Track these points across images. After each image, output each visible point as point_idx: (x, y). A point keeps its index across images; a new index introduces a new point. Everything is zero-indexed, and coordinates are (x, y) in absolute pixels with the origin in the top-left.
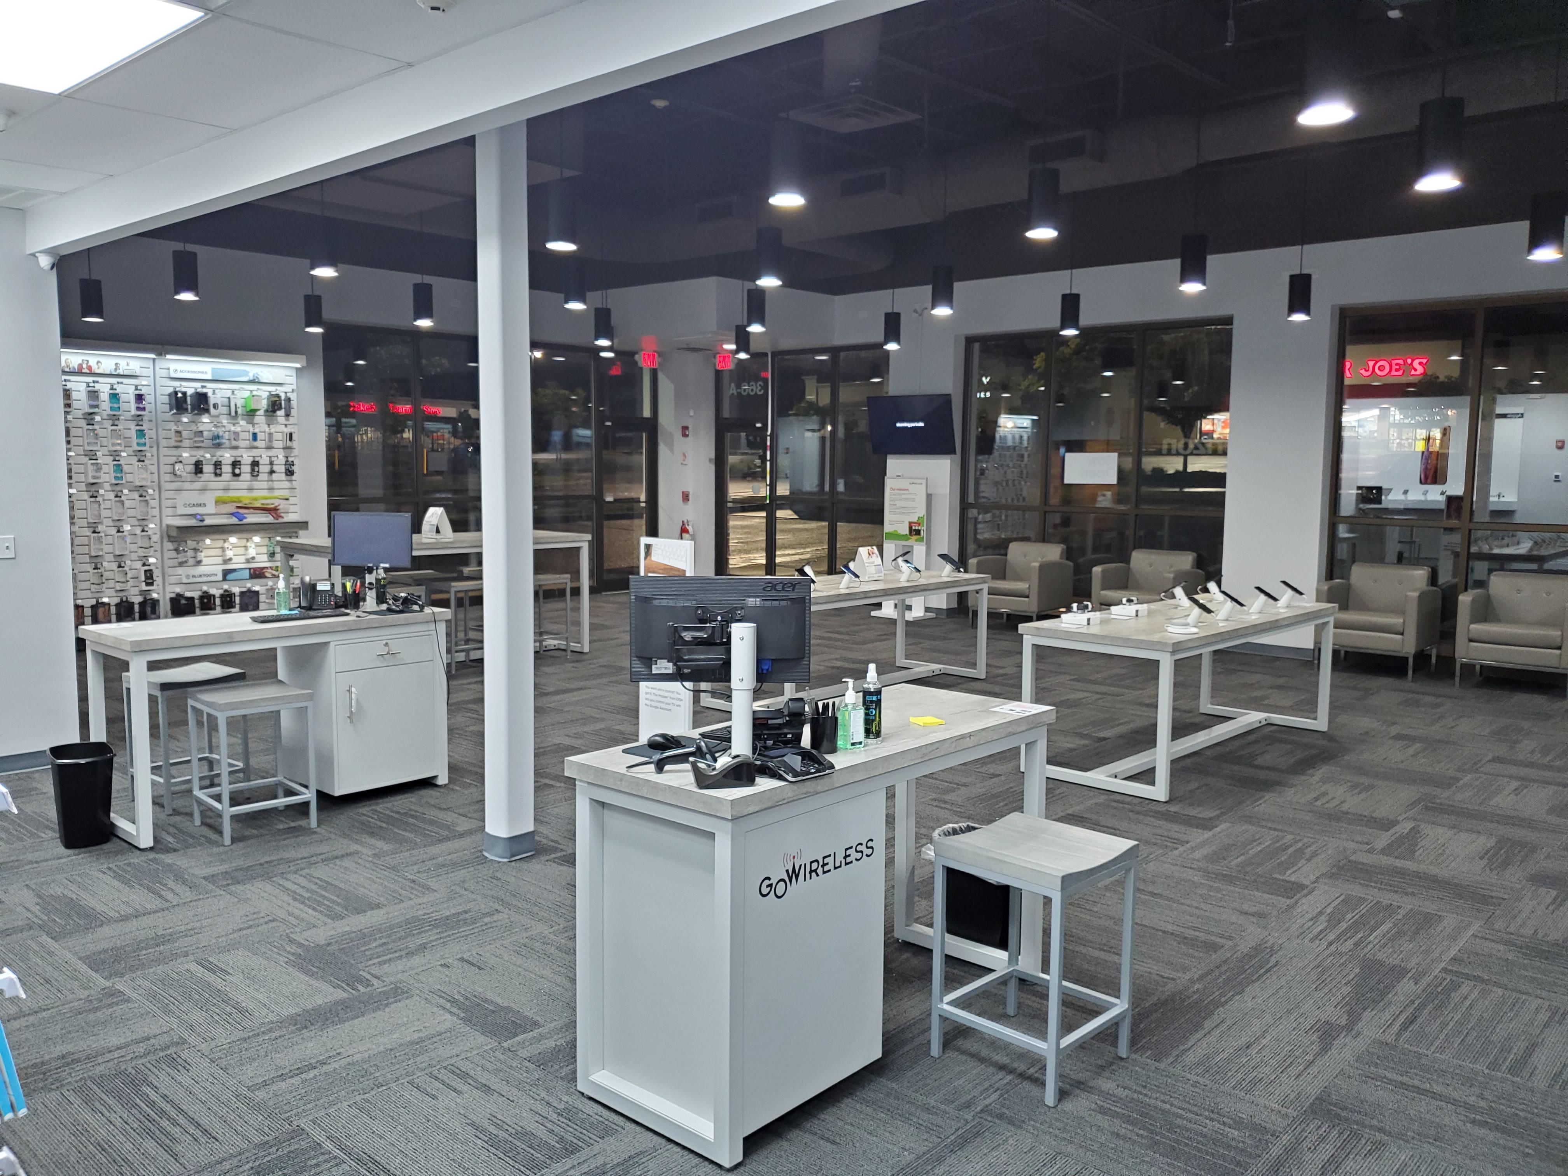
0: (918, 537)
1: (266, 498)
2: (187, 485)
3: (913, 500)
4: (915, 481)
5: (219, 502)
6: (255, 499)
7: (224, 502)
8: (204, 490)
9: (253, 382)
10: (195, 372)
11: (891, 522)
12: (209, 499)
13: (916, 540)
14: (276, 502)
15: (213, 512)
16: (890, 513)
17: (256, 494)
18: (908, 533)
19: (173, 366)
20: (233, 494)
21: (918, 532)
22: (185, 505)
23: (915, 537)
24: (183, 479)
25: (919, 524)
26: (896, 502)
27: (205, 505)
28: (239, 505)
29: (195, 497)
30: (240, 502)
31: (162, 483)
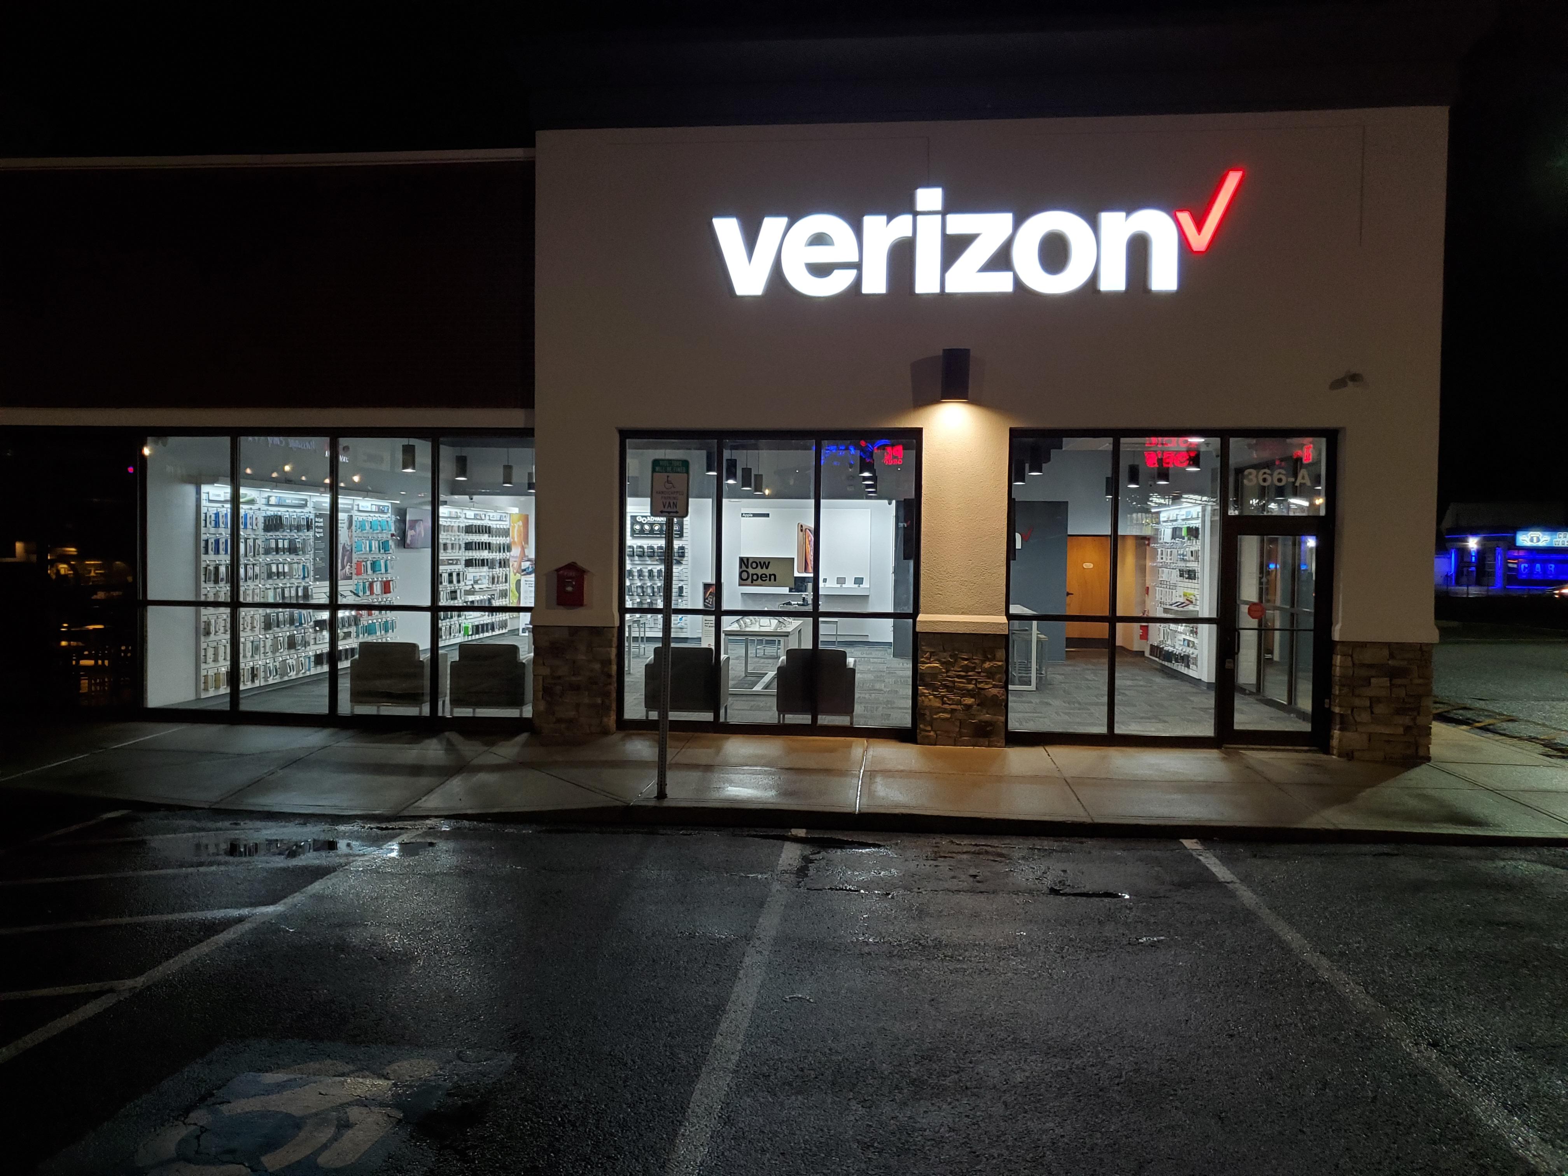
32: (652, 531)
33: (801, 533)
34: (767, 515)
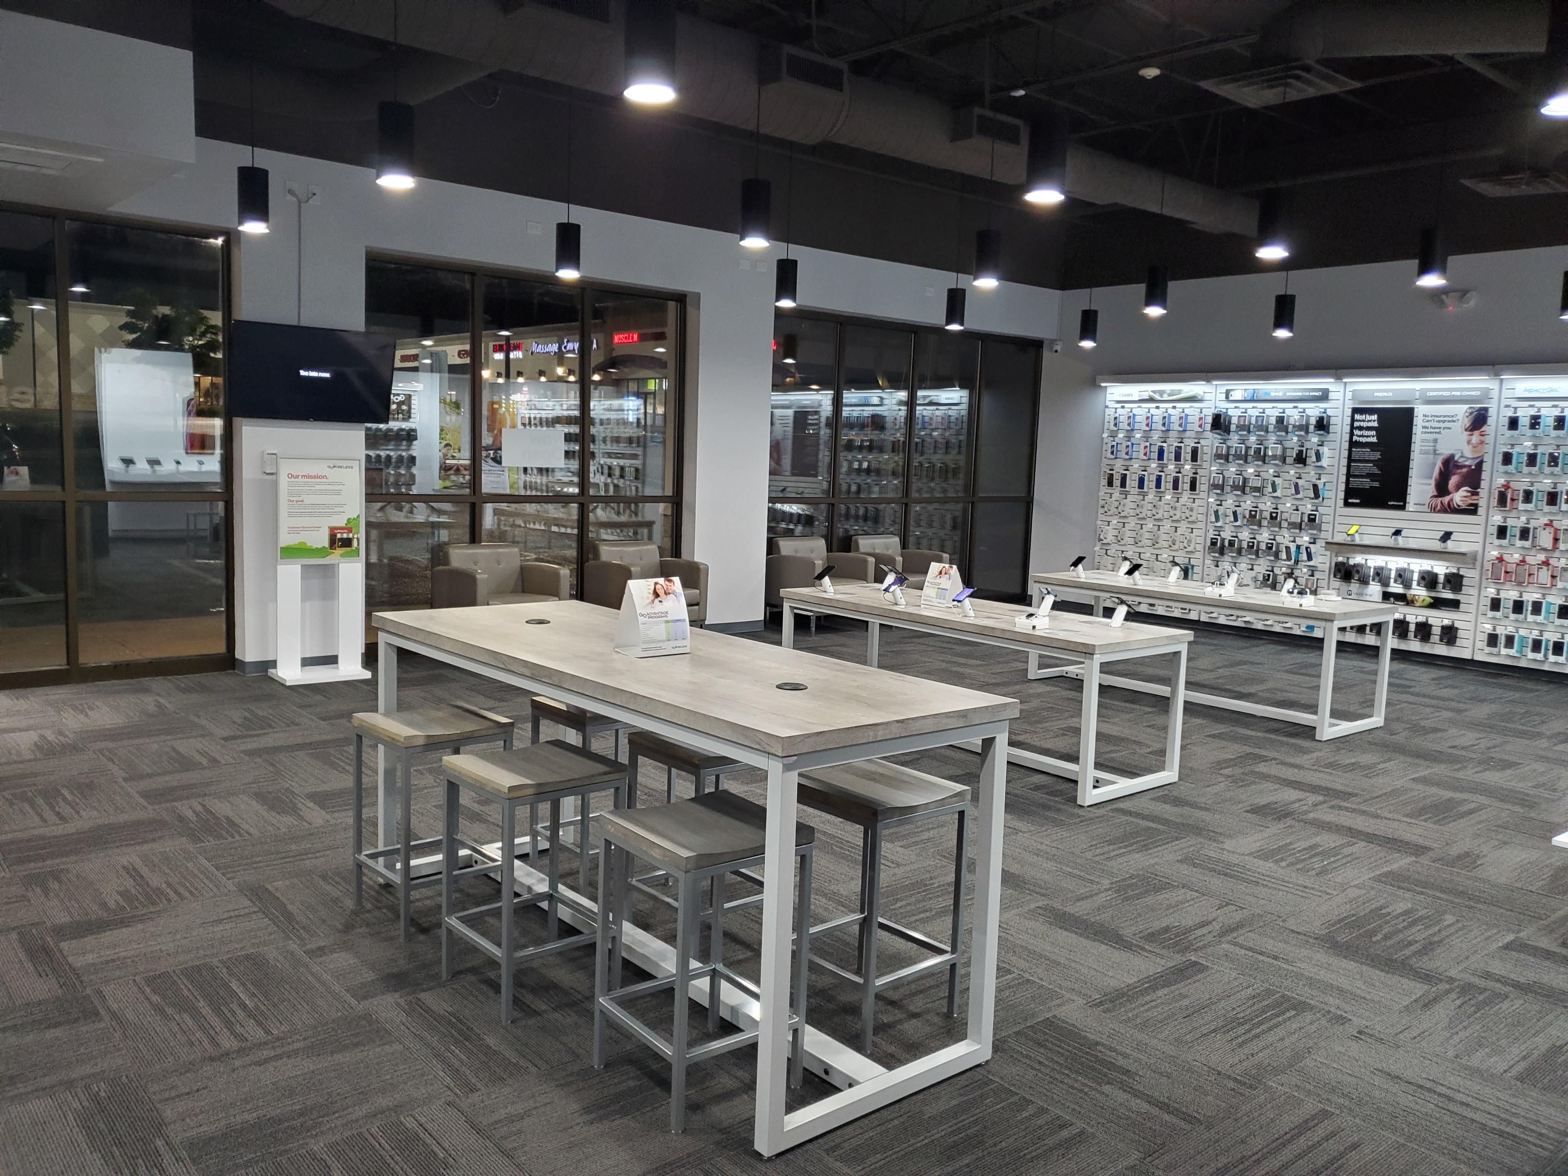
0: (348, 549)
3: (338, 493)
4: (338, 463)
11: (294, 530)
13: (341, 556)
16: (290, 515)
18: (326, 544)
21: (347, 543)
23: (339, 551)
25: (350, 530)
26: (304, 497)
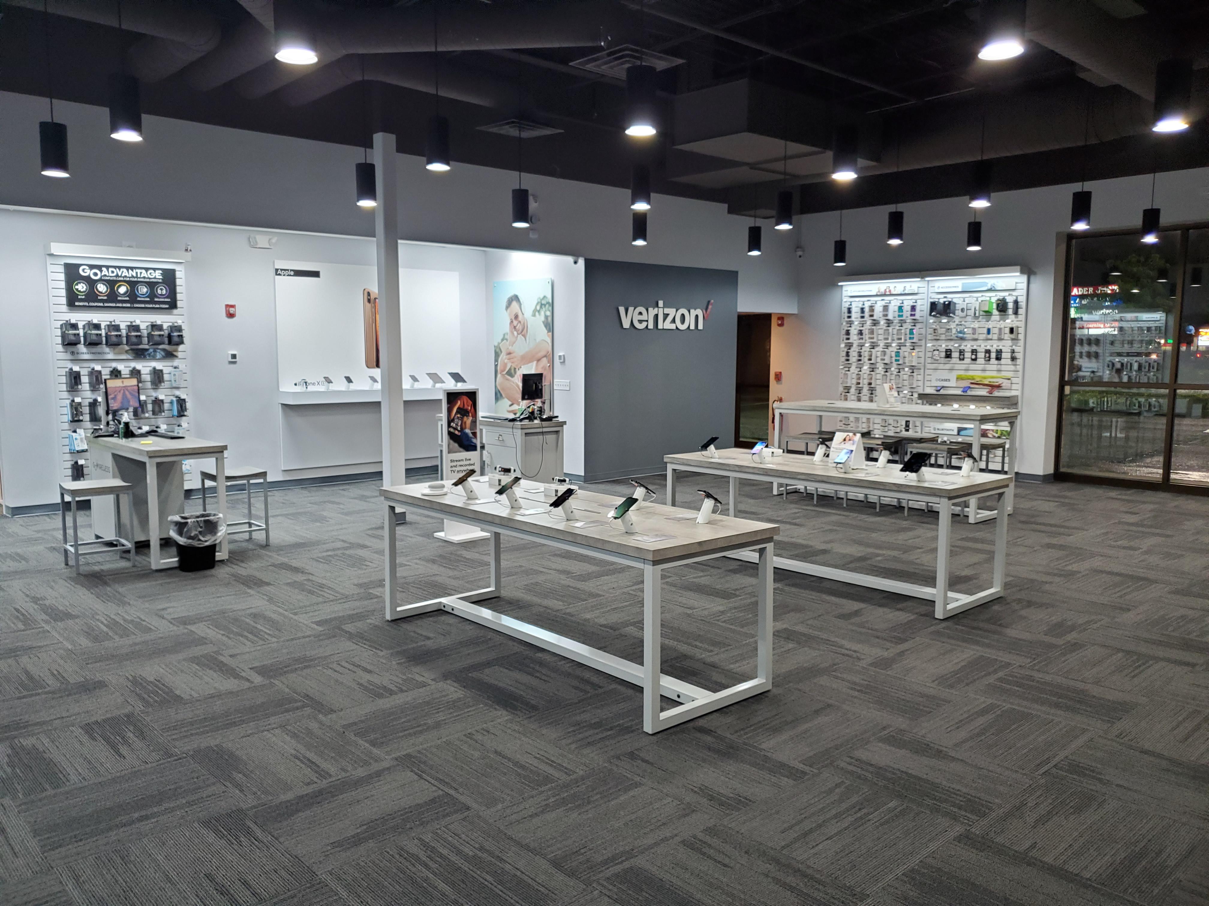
1: (993, 378)
2: (941, 366)
5: (959, 378)
6: (985, 378)
7: (962, 379)
8: (951, 370)
9: (990, 290)
10: (950, 287)
12: (953, 376)
14: (1000, 381)
15: (954, 385)
17: (988, 374)
19: (937, 284)
20: (971, 373)
22: (937, 380)
24: (939, 362)
27: (949, 380)
28: (973, 382)
29: (945, 375)
30: (973, 379)
31: (927, 364)
32: (112, 296)
33: (368, 305)
34: (316, 274)
